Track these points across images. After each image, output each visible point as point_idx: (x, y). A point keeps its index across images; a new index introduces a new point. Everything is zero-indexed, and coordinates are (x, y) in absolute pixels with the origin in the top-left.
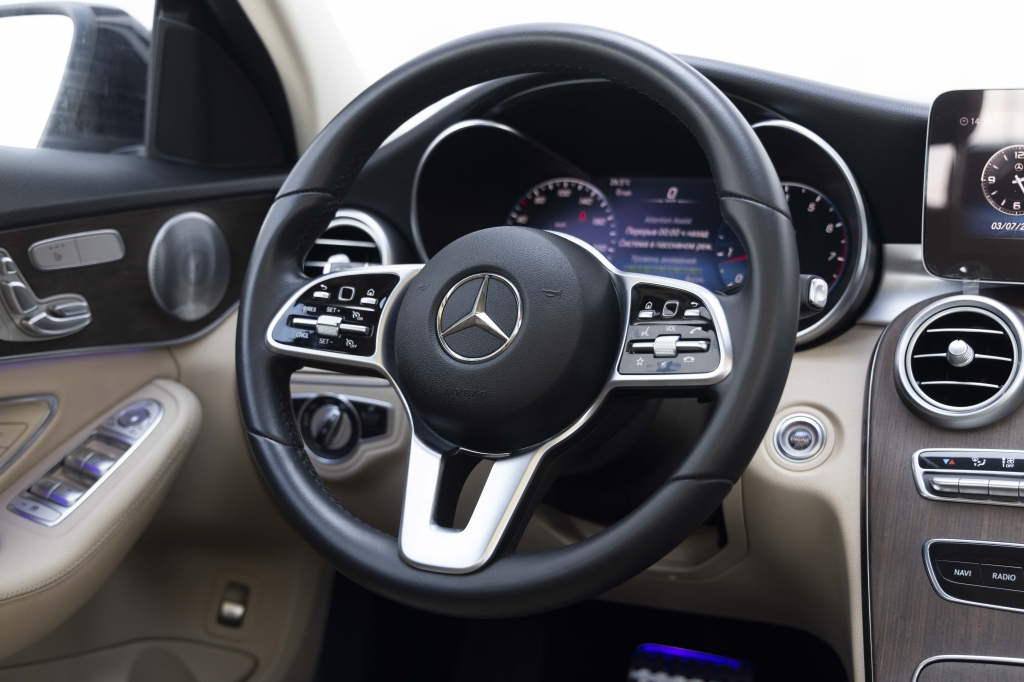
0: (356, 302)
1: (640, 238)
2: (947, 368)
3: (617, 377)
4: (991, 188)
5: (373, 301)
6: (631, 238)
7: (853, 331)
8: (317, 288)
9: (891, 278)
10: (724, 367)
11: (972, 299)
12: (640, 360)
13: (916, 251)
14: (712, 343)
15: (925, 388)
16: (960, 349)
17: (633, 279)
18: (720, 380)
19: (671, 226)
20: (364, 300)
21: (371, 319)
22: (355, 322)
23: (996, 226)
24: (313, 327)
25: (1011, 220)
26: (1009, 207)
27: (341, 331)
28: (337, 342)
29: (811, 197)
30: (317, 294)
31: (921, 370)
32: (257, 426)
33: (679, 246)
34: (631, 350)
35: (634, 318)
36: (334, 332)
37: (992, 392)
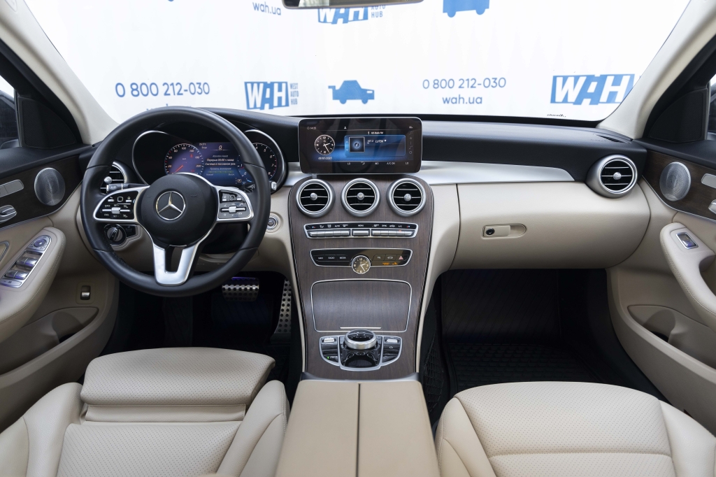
0: (124, 202)
1: (212, 162)
2: (310, 201)
3: (218, 220)
4: (317, 147)
5: (130, 201)
6: (209, 162)
7: (282, 189)
8: (109, 198)
9: (291, 173)
10: (251, 215)
11: (315, 180)
12: (225, 214)
13: (298, 164)
14: (246, 208)
15: (305, 207)
16: (314, 196)
17: (218, 188)
18: (251, 219)
19: (221, 158)
20: (127, 201)
21: (131, 207)
22: (125, 209)
23: (320, 158)
24: (110, 212)
25: (324, 156)
26: (323, 152)
27: (121, 212)
28: (120, 216)
29: (264, 147)
30: (109, 200)
31: (304, 202)
32: (96, 247)
33: (225, 164)
34: (221, 211)
35: (221, 202)
36: (118, 213)
37: (323, 207)
